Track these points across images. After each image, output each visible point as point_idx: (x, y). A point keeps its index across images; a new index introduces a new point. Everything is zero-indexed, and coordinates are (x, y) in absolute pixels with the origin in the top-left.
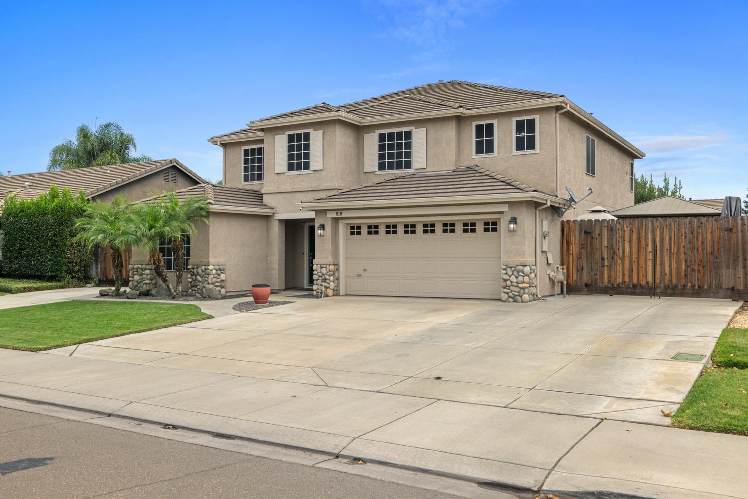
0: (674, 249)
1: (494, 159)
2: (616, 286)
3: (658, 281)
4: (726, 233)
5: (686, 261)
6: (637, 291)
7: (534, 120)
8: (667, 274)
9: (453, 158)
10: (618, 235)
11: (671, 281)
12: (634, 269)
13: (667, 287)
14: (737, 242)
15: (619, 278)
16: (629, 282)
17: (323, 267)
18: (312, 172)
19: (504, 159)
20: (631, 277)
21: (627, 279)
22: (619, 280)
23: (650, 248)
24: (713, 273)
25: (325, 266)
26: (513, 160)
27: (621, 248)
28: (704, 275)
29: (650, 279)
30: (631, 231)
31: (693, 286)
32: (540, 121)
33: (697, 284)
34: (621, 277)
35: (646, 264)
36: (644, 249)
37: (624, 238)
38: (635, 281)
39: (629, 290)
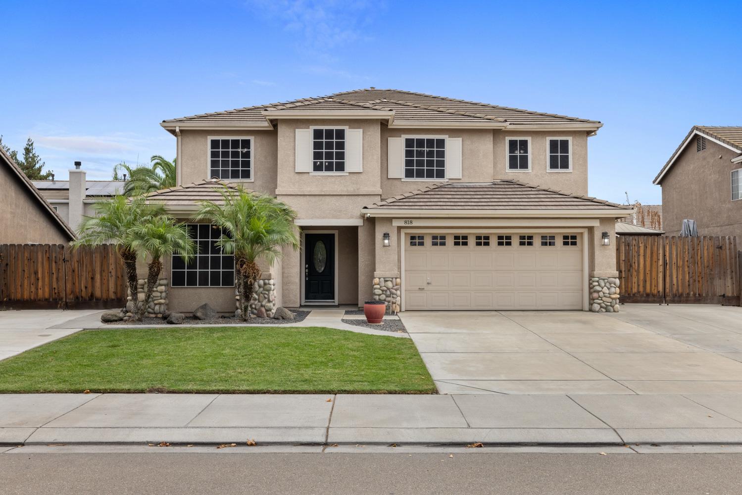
0: (680, 263)
1: (528, 174)
2: (632, 295)
3: (667, 290)
4: (718, 250)
5: (689, 273)
6: (650, 299)
7: (567, 142)
8: (675, 284)
9: (491, 171)
10: (634, 250)
11: (678, 290)
12: (647, 280)
13: (675, 296)
14: (726, 258)
15: (635, 288)
16: (643, 291)
17: (387, 281)
18: (348, 174)
19: (538, 176)
20: (645, 287)
21: (641, 289)
22: (635, 290)
23: (661, 262)
24: (709, 282)
25: (391, 279)
26: (547, 177)
27: (636, 262)
28: (702, 285)
29: (661, 288)
30: (646, 247)
31: (695, 295)
32: (573, 143)
33: (697, 292)
34: (636, 287)
35: (657, 276)
36: (656, 263)
37: (639, 252)
38: (648, 290)
39: (643, 299)
